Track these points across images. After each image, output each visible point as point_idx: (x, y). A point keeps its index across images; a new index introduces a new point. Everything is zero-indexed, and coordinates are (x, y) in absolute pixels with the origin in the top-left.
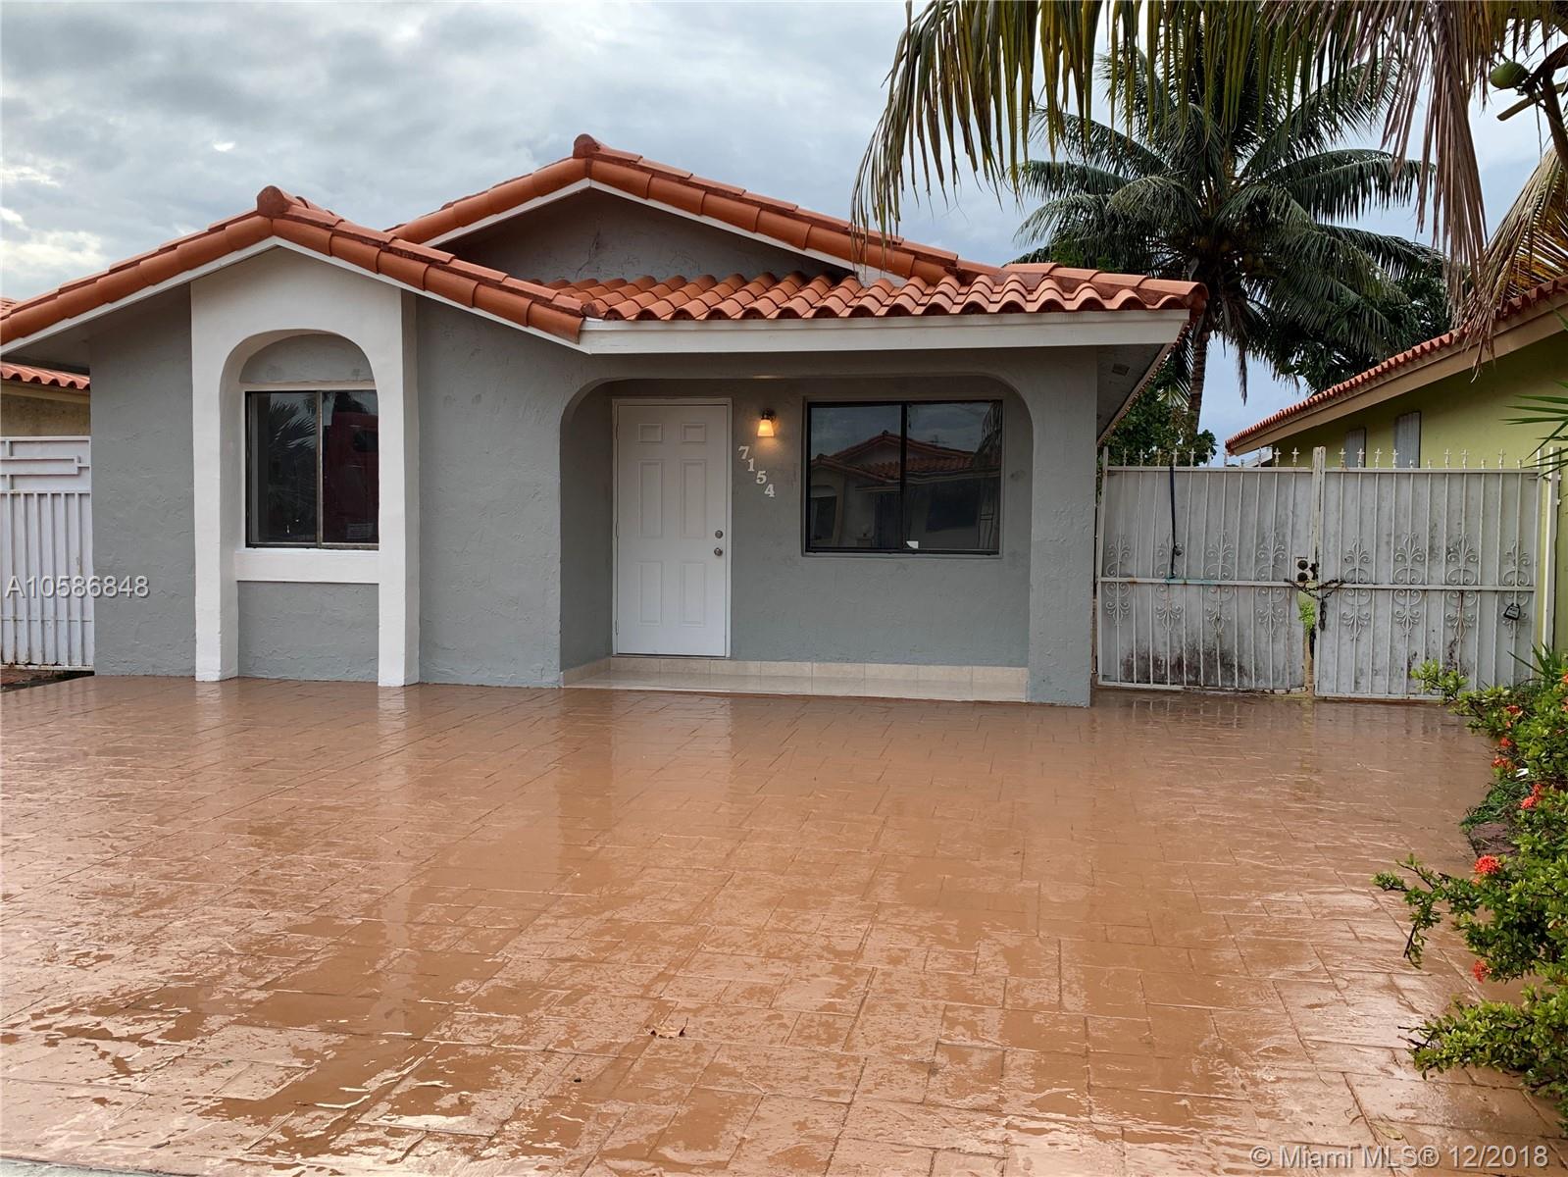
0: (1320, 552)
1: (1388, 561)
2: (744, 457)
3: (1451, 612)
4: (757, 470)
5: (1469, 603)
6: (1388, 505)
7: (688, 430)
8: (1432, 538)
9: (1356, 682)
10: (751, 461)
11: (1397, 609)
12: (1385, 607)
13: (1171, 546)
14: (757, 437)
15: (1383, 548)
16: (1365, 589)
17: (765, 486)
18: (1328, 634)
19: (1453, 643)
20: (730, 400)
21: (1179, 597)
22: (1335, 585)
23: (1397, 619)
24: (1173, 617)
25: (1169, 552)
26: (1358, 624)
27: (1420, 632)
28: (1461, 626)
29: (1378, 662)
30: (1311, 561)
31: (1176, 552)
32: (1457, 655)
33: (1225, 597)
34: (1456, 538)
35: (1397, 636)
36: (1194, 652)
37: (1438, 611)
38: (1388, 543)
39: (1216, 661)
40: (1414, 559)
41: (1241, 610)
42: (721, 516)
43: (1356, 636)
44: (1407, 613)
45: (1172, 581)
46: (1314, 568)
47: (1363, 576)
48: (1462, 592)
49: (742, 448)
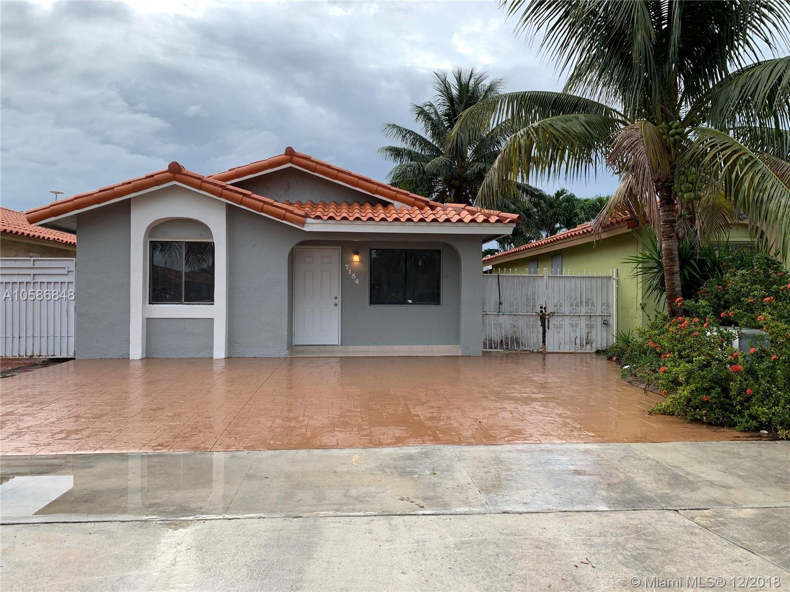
0: (547, 303)
1: (568, 306)
2: (347, 269)
3: (587, 323)
4: (352, 273)
5: (592, 319)
6: (567, 287)
7: (324, 258)
8: (581, 298)
9: (559, 347)
10: (350, 270)
11: (571, 322)
12: (567, 322)
13: (498, 301)
14: (353, 261)
15: (566, 301)
16: (561, 315)
17: (355, 279)
18: (549, 330)
19: (588, 333)
20: (340, 248)
21: (502, 319)
22: (551, 314)
23: (572, 325)
24: (500, 325)
25: (498, 304)
26: (560, 327)
27: (578, 329)
28: (590, 327)
29: (565, 339)
30: (544, 306)
31: (500, 303)
32: (589, 337)
33: (516, 319)
34: (588, 298)
35: (571, 331)
36: (507, 338)
37: (583, 322)
38: (568, 300)
39: (514, 341)
40: (576, 305)
41: (521, 323)
42: (337, 291)
43: (558, 331)
44: (574, 323)
45: (499, 313)
46: (545, 309)
47: (560, 311)
48: (590, 316)
49: (346, 265)
